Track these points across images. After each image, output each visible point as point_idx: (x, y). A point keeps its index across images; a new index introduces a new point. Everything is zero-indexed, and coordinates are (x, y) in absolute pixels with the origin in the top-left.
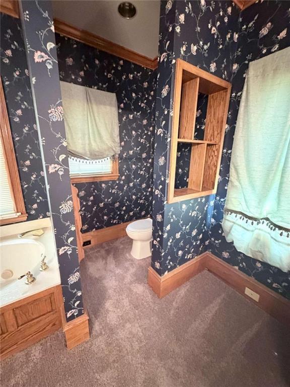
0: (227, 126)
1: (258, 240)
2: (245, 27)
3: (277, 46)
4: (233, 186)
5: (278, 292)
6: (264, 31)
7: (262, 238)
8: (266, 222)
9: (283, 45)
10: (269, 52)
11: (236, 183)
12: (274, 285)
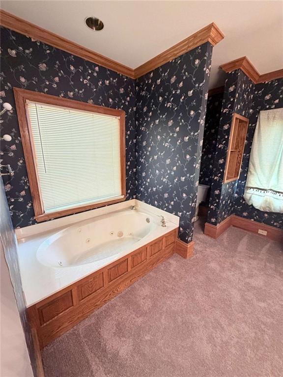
0: (246, 141)
1: (266, 201)
2: (256, 92)
3: (274, 106)
4: (251, 174)
5: (277, 227)
6: (267, 97)
7: (268, 200)
8: (270, 191)
9: (278, 106)
10: (270, 108)
11: (253, 172)
12: (275, 224)
